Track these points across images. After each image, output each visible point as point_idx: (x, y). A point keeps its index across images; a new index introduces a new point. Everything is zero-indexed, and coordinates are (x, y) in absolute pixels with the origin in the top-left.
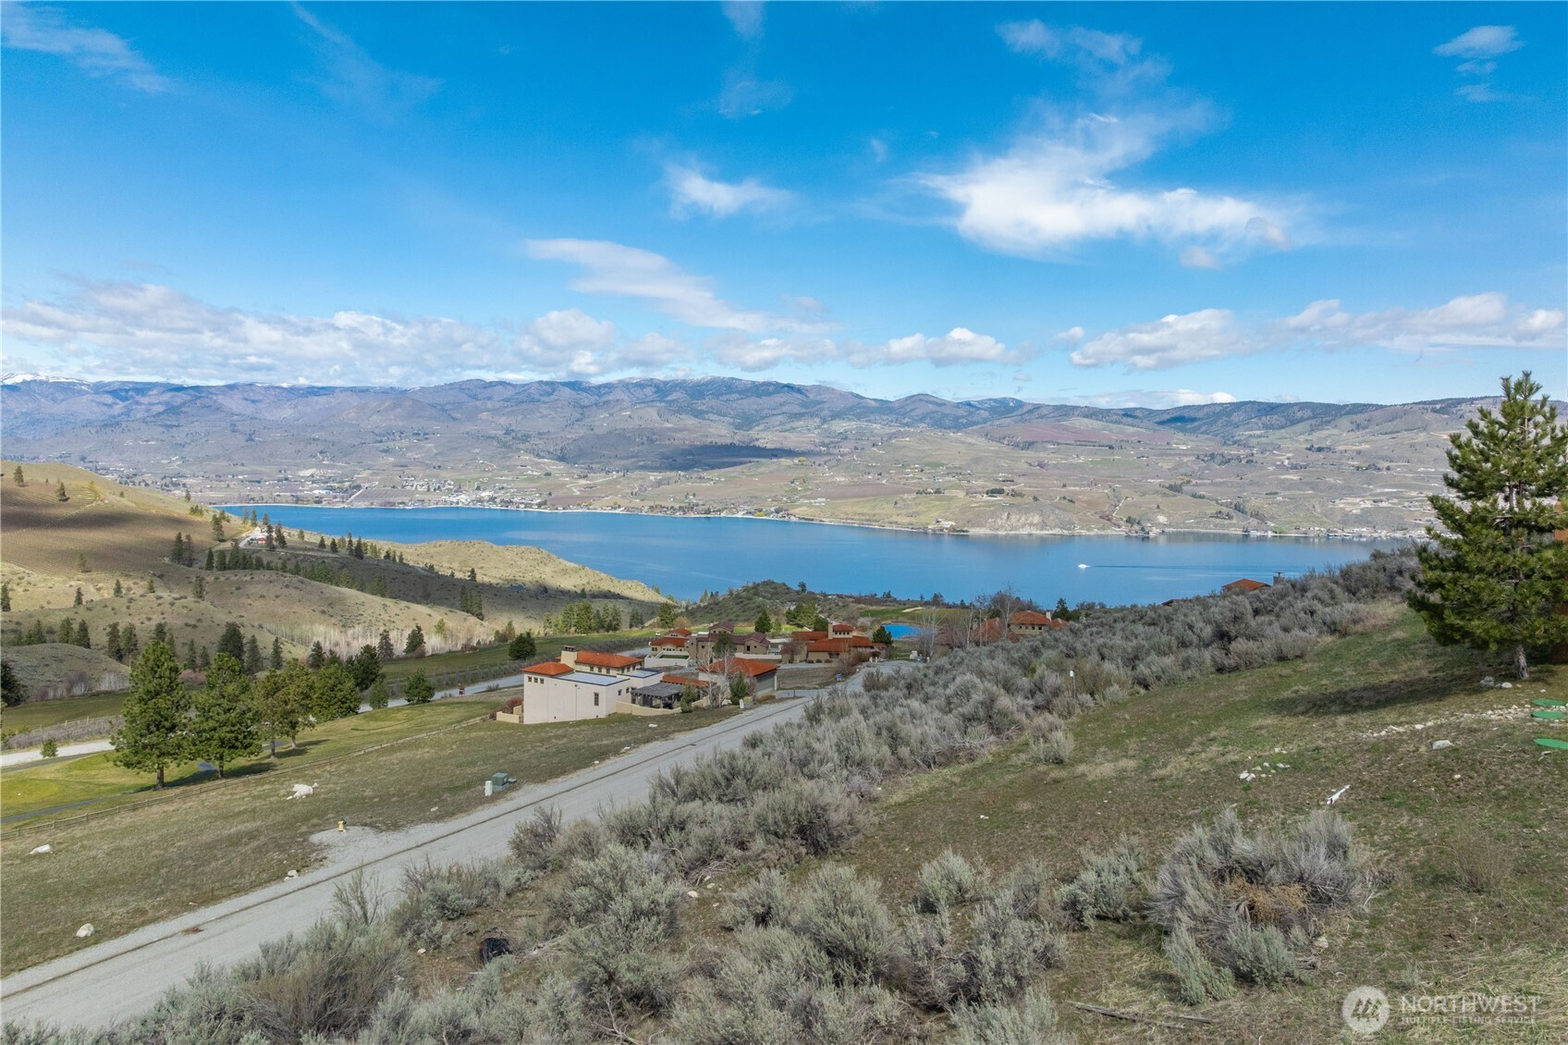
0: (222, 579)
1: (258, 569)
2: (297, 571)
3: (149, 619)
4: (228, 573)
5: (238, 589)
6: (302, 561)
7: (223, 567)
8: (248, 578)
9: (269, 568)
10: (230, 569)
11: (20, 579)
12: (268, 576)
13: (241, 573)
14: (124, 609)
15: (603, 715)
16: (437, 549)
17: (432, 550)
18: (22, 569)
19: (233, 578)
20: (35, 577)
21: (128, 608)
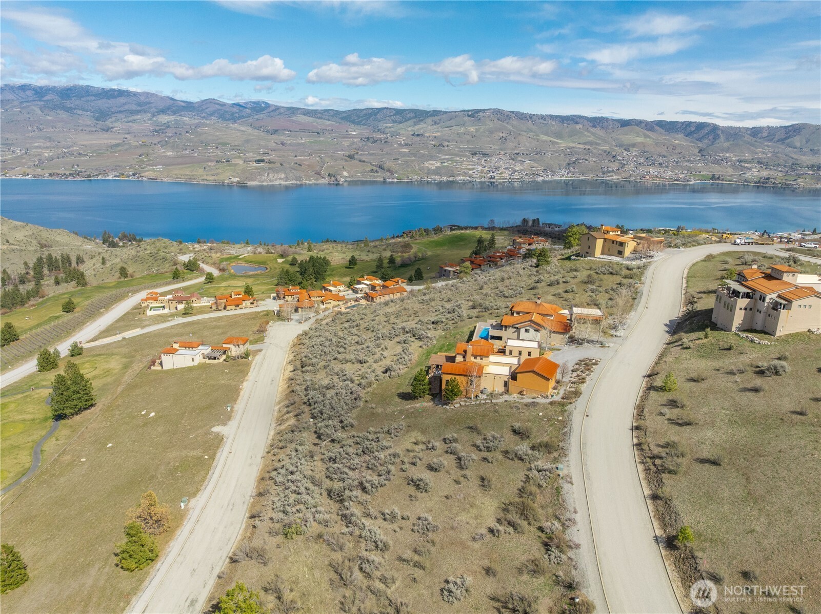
15: (196, 364)
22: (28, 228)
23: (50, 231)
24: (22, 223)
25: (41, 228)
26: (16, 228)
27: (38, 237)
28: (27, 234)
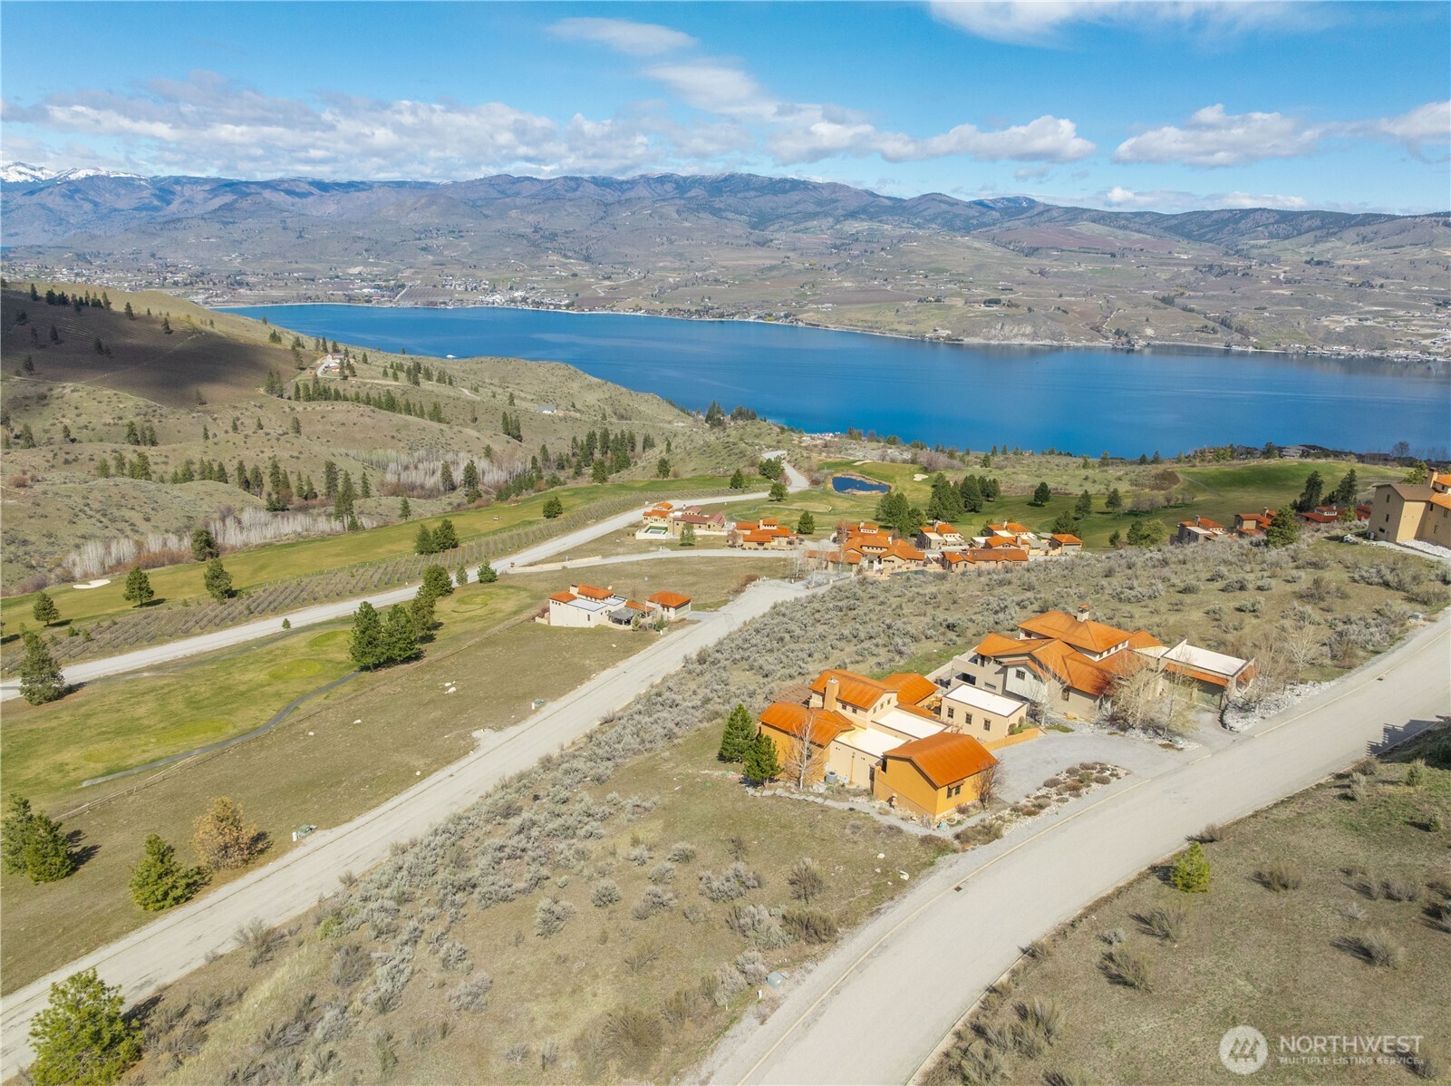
0: (309, 409)
1: (337, 400)
2: (368, 402)
3: (262, 452)
4: (314, 404)
5: (323, 417)
6: (371, 388)
7: (309, 398)
8: (330, 408)
9: (346, 399)
10: (314, 400)
11: (154, 411)
12: (345, 406)
13: (324, 403)
14: (242, 444)
15: (593, 626)
16: (479, 366)
17: (475, 367)
18: (154, 403)
19: (318, 408)
20: (165, 410)
21: (245, 442)
22: (605, 388)
23: (634, 395)
24: (599, 380)
25: (624, 390)
26: (590, 387)
27: (616, 402)
28: (603, 397)
